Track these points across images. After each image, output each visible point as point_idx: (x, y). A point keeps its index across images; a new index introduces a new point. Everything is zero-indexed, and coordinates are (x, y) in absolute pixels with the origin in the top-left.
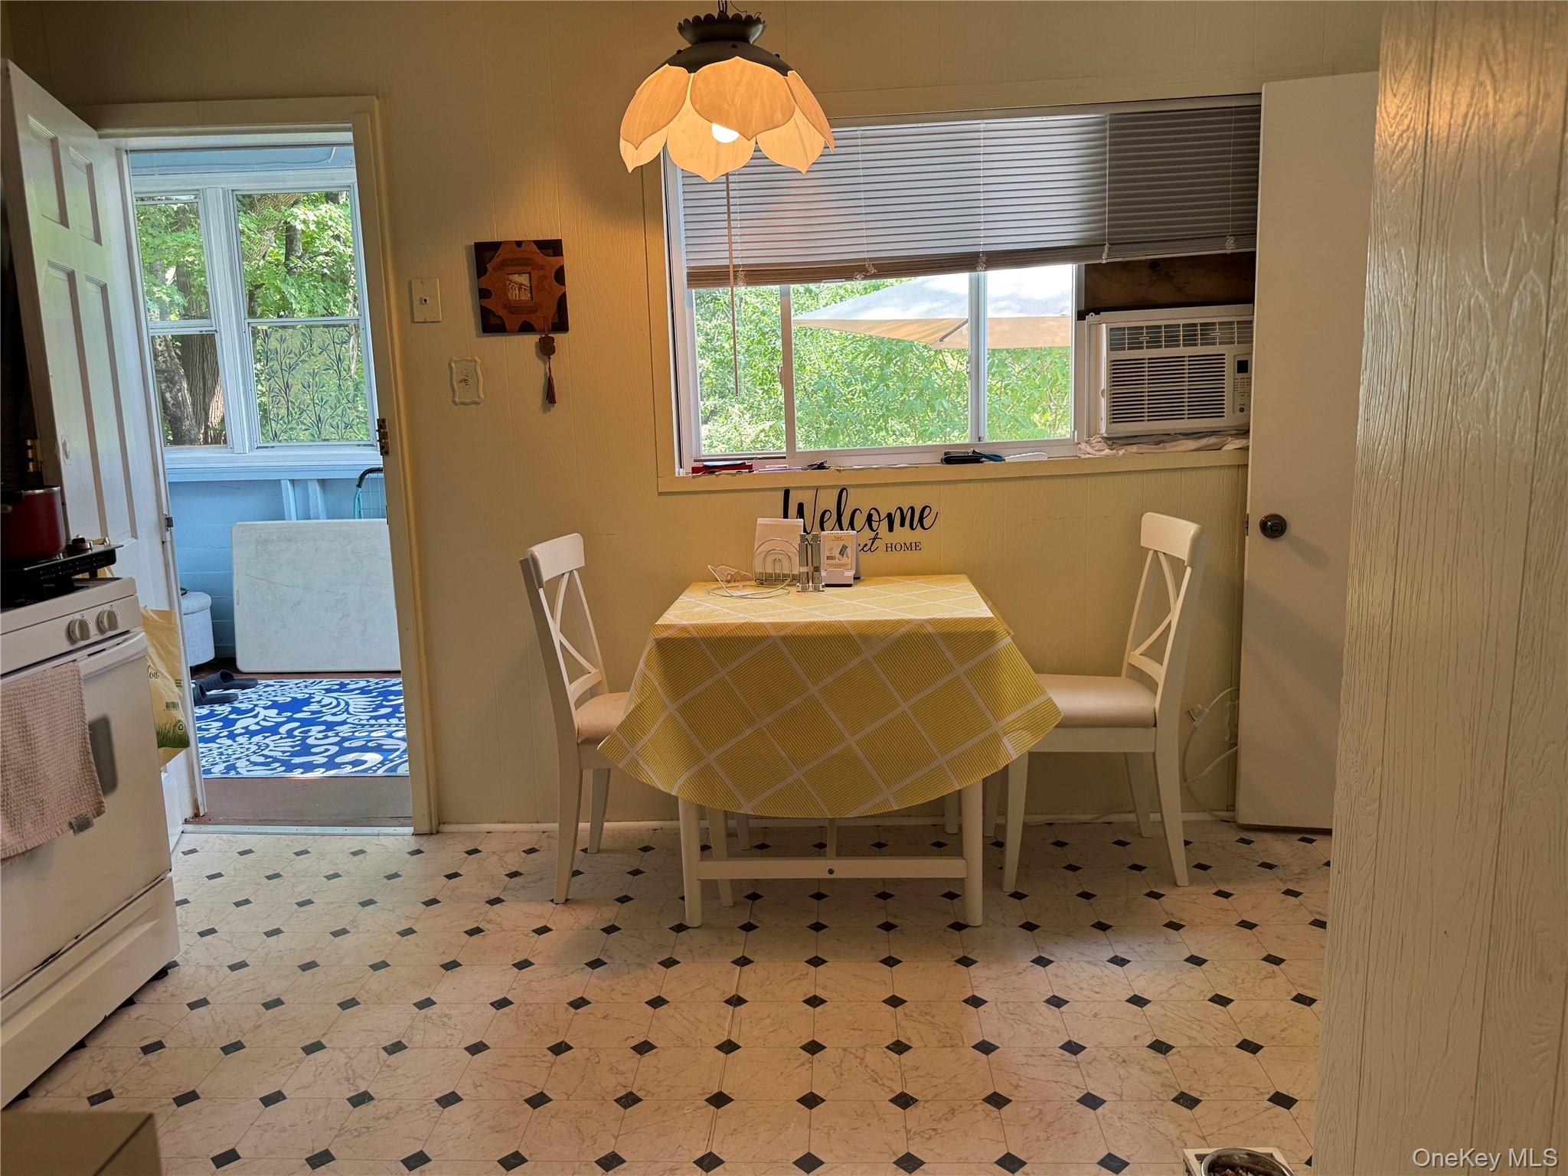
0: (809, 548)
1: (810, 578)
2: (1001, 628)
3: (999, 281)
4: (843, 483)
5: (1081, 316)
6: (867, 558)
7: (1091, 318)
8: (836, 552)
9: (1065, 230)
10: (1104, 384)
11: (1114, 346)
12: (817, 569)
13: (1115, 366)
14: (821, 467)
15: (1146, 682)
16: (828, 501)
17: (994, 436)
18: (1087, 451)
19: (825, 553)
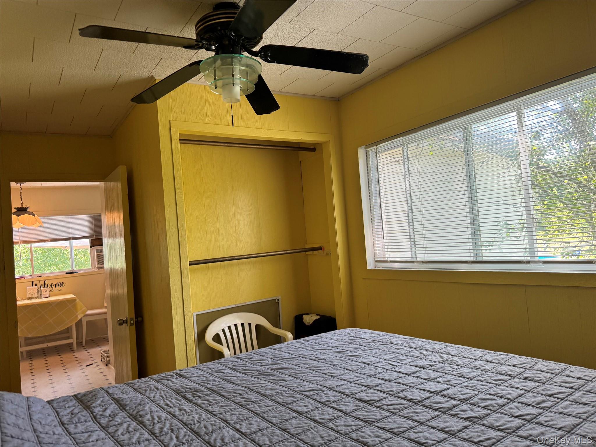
0: (39, 292)
1: (40, 297)
2: (77, 299)
3: (75, 242)
4: (45, 279)
5: (91, 247)
6: (50, 293)
7: (93, 247)
8: (45, 292)
9: (87, 234)
10: (96, 259)
11: (97, 252)
12: (41, 295)
13: (97, 255)
14: (40, 276)
15: (106, 307)
16: (42, 283)
17: (76, 269)
18: (94, 270)
19: (42, 292)
